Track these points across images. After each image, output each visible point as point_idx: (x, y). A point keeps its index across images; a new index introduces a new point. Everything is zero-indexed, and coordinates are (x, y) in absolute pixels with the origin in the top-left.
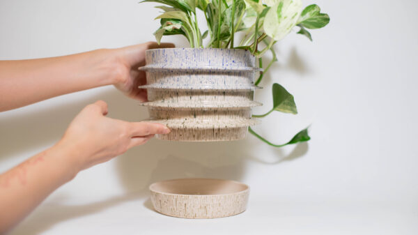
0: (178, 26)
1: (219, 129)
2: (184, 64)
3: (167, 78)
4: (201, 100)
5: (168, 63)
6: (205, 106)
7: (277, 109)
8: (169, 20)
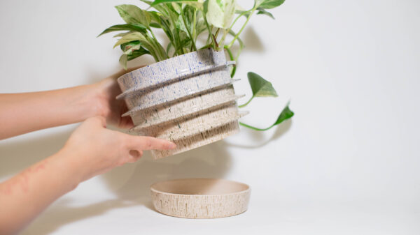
0: (137, 47)
1: (207, 131)
2: (153, 80)
3: (143, 98)
4: (179, 109)
5: (139, 84)
6: (185, 114)
7: (257, 95)
8: (127, 44)
